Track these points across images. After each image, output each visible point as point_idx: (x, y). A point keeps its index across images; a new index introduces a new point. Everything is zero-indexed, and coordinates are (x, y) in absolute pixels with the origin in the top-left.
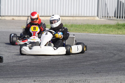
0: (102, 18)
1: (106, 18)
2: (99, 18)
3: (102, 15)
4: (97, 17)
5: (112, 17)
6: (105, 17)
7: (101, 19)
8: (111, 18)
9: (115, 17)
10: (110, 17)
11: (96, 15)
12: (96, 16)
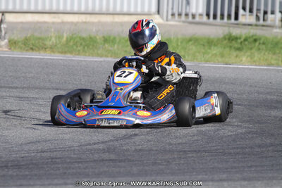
0: (170, 17)
1: (183, 17)
2: (162, 18)
3: (172, 9)
4: (157, 16)
5: (201, 15)
6: (180, 15)
7: (167, 20)
8: (197, 19)
9: (208, 15)
10: (194, 16)
11: (154, 9)
12: (154, 14)
